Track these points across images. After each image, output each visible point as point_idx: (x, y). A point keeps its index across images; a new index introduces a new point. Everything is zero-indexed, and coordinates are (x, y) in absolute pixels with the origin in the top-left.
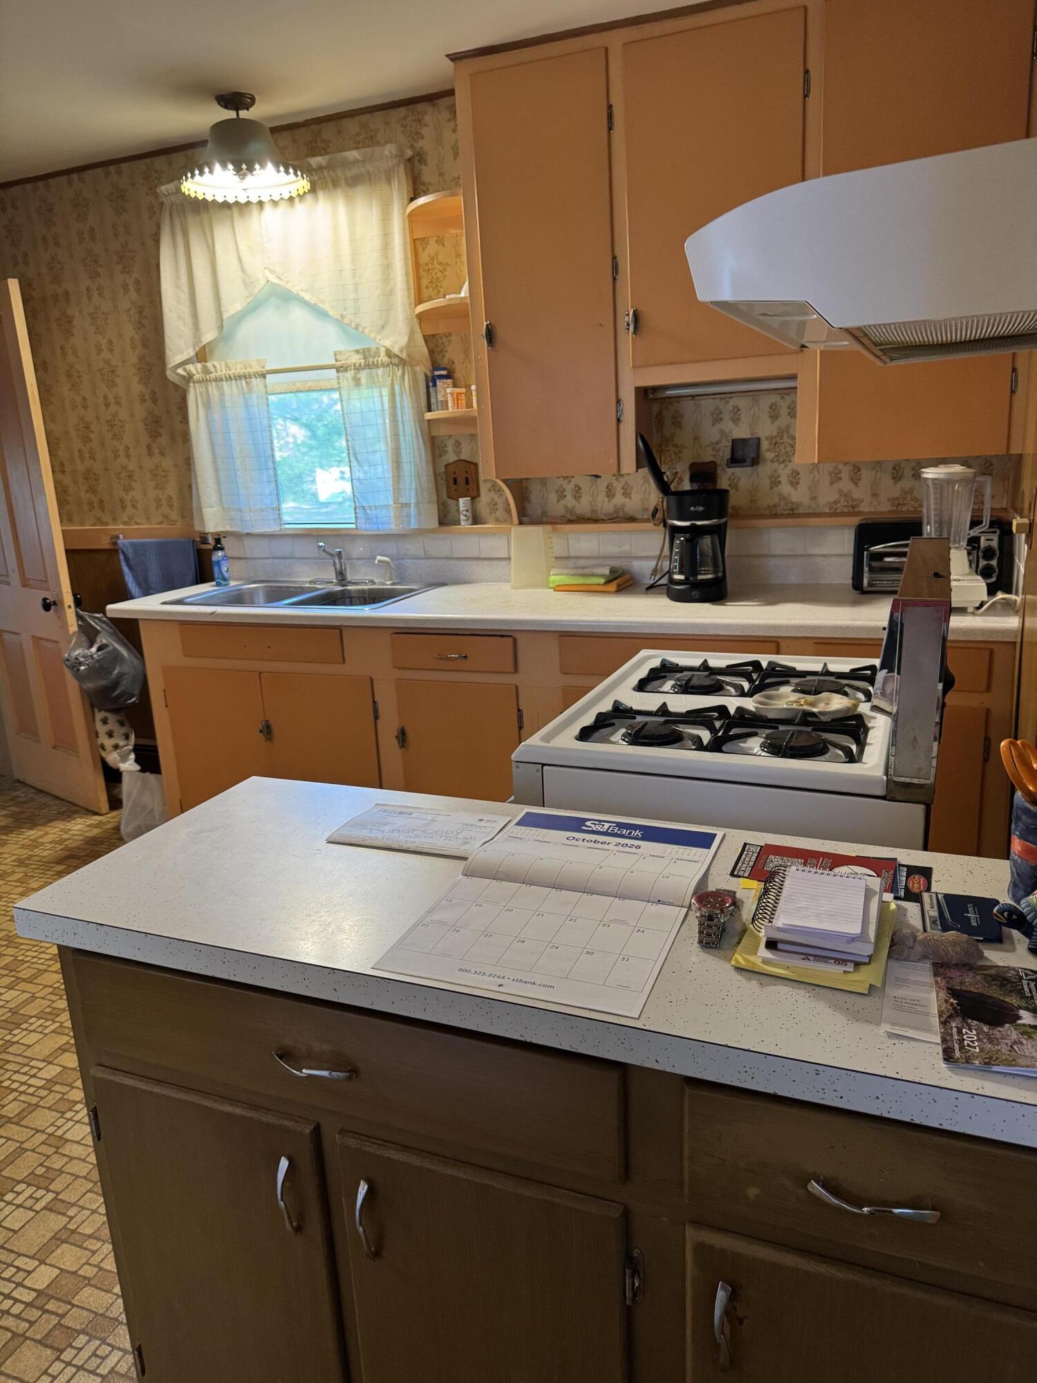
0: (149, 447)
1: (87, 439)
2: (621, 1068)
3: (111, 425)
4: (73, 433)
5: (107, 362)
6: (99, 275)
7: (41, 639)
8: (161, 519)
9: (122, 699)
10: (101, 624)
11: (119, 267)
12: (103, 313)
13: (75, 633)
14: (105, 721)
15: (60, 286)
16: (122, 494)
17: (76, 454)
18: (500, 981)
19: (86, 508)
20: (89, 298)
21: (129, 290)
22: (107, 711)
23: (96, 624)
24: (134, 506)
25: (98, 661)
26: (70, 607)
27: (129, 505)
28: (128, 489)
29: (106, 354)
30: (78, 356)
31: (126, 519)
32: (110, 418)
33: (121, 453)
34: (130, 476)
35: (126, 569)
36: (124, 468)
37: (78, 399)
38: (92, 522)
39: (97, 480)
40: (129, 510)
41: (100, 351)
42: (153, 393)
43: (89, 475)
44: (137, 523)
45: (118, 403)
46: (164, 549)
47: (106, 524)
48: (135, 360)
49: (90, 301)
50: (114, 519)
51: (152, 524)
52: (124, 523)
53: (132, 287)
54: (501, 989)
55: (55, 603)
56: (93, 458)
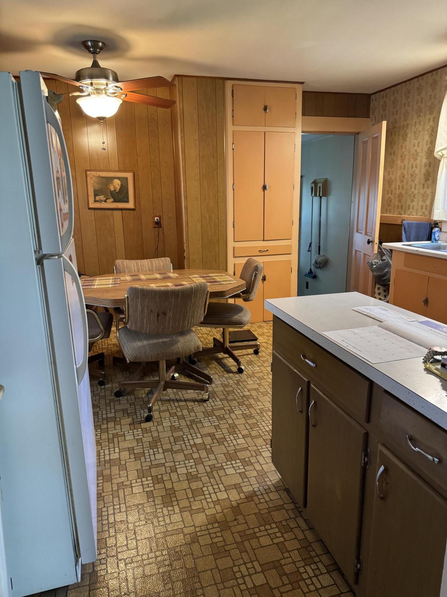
0: (424, 185)
1: (402, 181)
2: (371, 383)
3: (412, 176)
4: (398, 178)
5: (416, 151)
6: (421, 116)
7: (367, 255)
8: (421, 214)
9: (386, 281)
10: (387, 252)
11: (429, 112)
12: (419, 131)
13: (376, 254)
14: (379, 289)
15: (406, 122)
16: (410, 203)
17: (397, 187)
18: (348, 345)
19: (396, 208)
20: (415, 125)
21: (430, 121)
22: (380, 285)
23: (385, 252)
24: (413, 208)
25: (379, 265)
26: (376, 244)
27: (411, 207)
28: (413, 201)
29: (416, 148)
30: (406, 149)
31: (409, 213)
32: (412, 173)
33: (413, 187)
34: (414, 196)
35: (403, 233)
36: (413, 193)
37: (403, 165)
38: (397, 214)
39: (402, 197)
40: (411, 210)
41: (414, 146)
42: (430, 163)
43: (400, 196)
44: (412, 215)
45: (416, 167)
46: (419, 226)
47: (402, 215)
48: (426, 149)
49: (415, 127)
50: (405, 213)
51: (417, 216)
52: (408, 215)
53: (431, 120)
54: (347, 347)
55: (372, 242)
56: (403, 188)
